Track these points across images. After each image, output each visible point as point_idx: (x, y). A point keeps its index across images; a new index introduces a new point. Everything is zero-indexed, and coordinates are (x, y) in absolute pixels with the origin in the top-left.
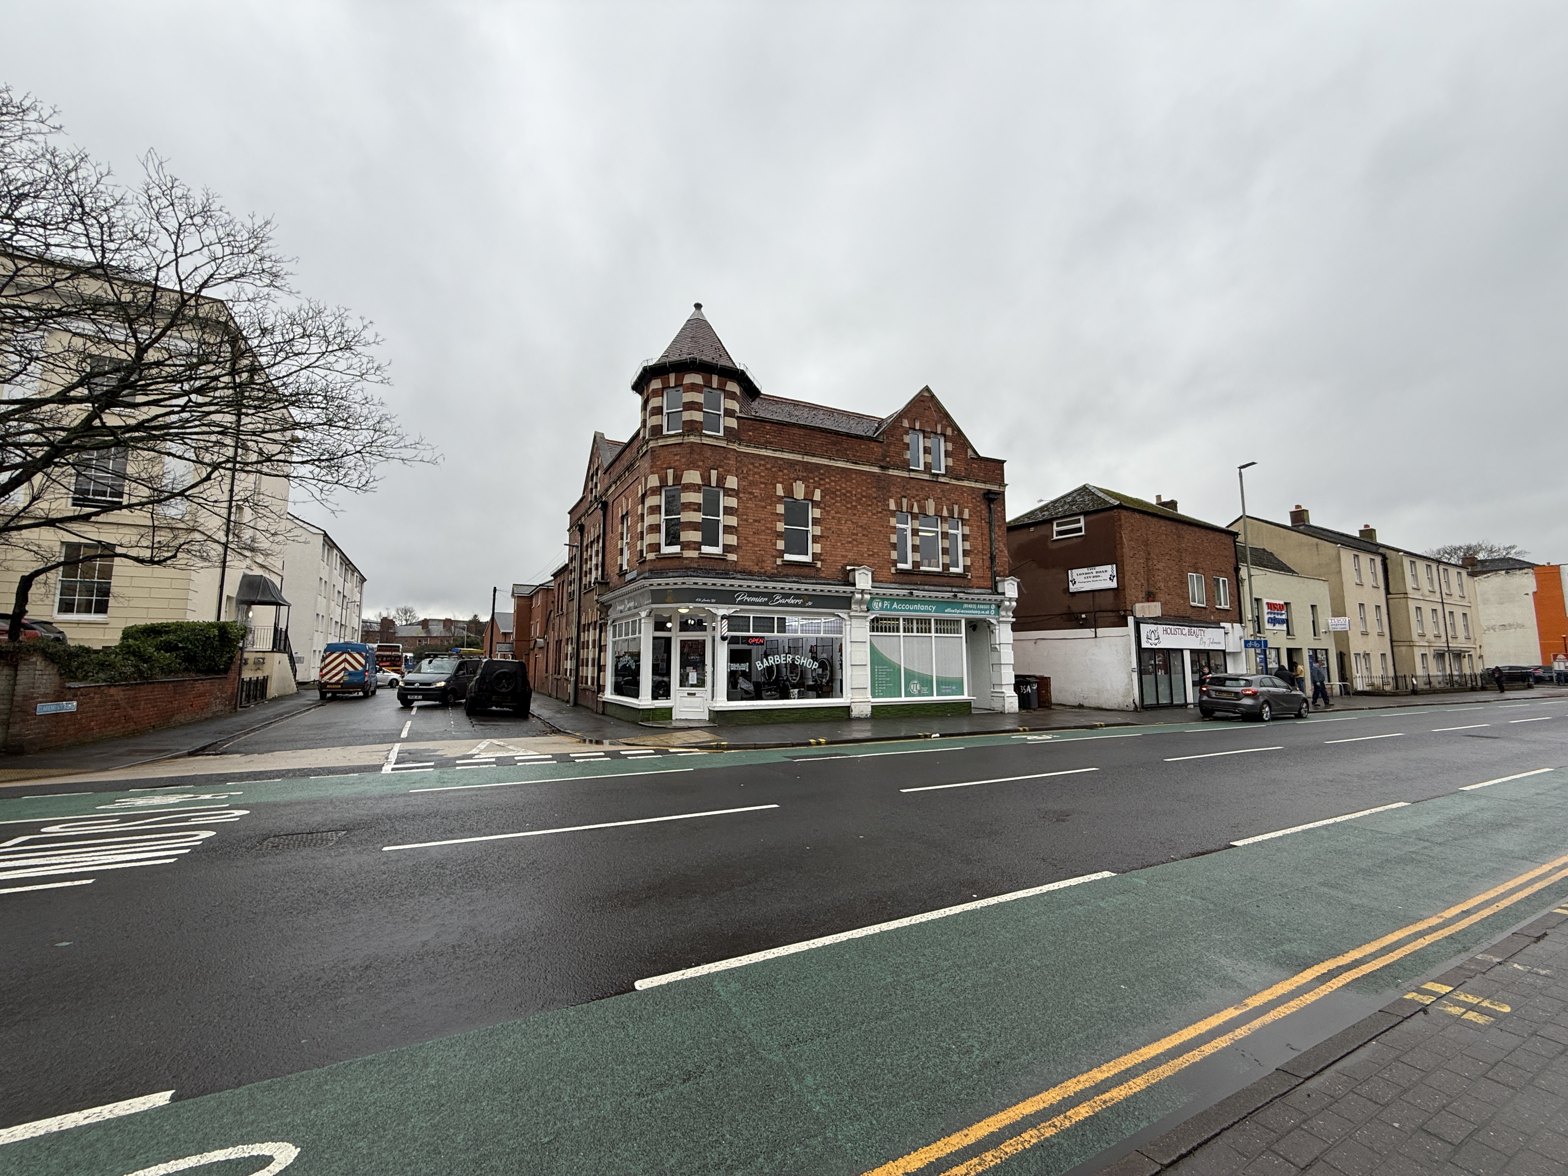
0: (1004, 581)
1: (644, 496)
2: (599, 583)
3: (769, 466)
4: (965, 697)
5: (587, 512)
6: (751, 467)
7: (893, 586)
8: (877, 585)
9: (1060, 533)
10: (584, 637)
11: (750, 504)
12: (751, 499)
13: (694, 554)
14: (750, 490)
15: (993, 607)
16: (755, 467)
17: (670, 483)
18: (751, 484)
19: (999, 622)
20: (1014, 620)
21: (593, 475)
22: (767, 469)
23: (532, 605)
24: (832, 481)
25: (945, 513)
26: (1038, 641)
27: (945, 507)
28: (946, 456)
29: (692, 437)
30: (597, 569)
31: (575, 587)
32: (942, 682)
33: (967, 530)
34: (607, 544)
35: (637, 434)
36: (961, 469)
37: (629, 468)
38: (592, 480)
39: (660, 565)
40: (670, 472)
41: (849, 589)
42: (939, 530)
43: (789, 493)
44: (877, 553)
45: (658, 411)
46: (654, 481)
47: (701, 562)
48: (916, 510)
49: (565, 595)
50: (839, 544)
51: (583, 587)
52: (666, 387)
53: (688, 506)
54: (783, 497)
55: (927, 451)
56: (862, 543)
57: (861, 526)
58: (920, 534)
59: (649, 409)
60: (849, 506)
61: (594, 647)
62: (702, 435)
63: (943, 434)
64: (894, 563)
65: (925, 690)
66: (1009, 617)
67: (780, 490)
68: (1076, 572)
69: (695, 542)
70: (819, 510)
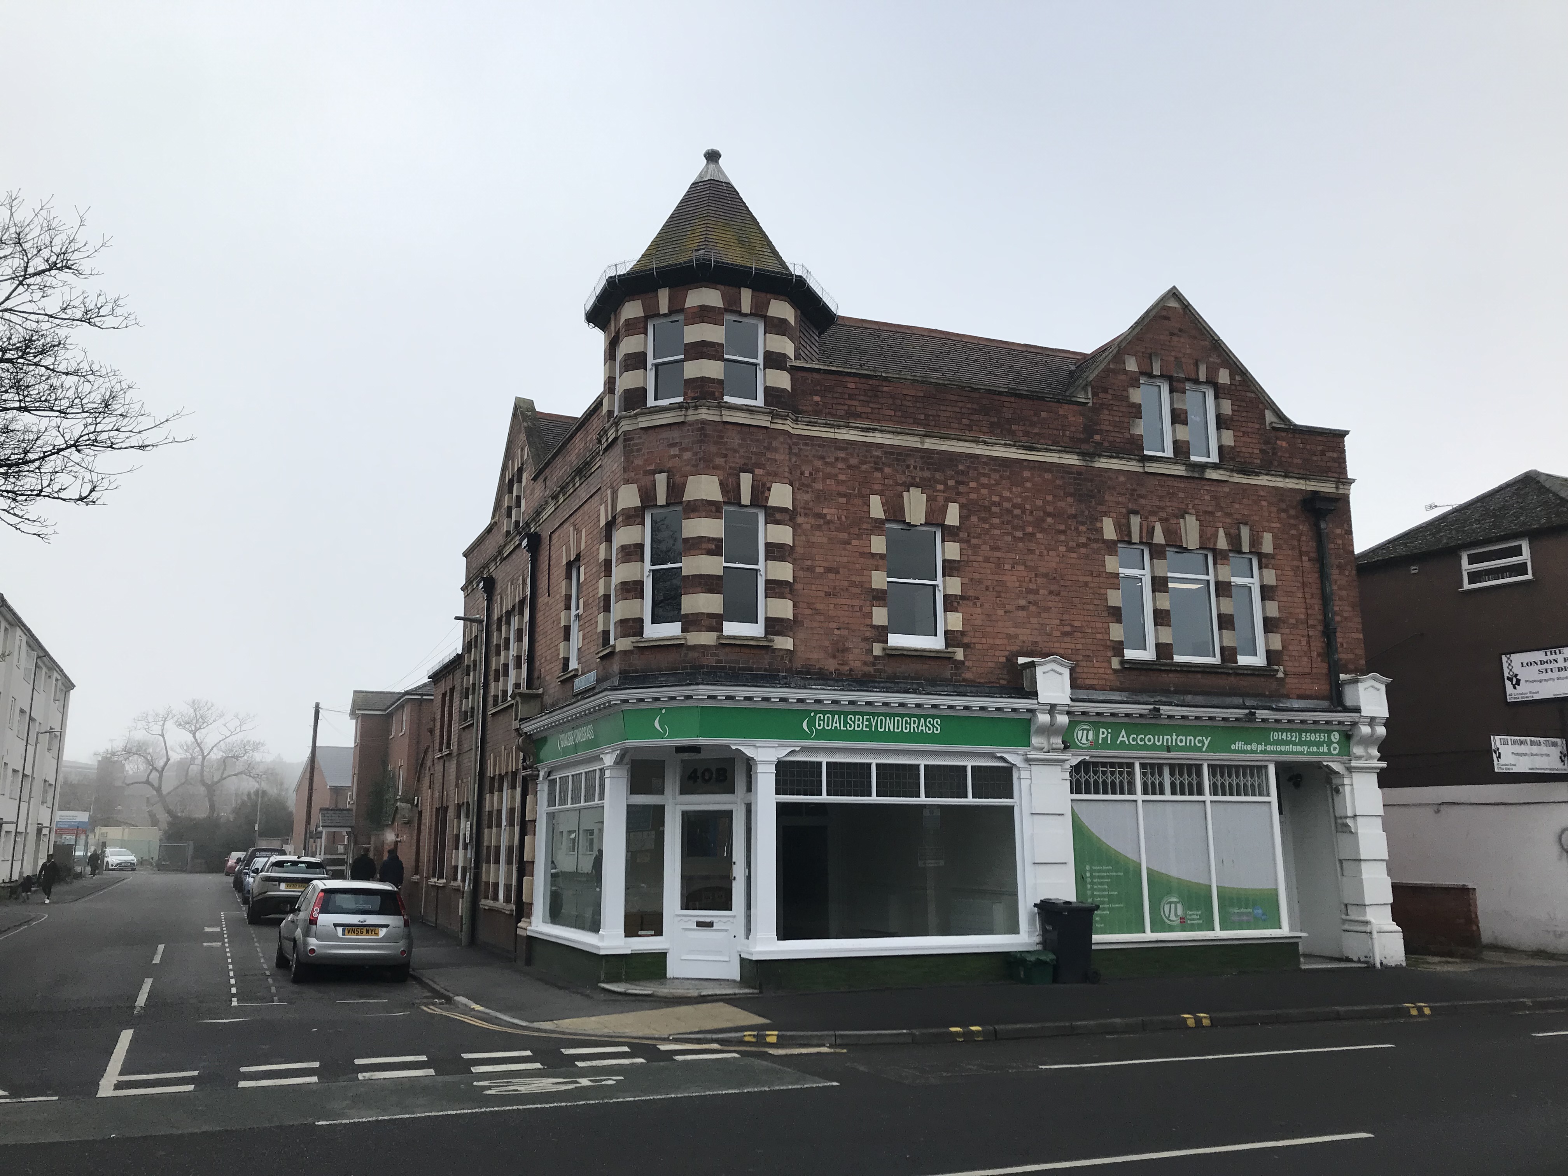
0: (1356, 681)
1: (610, 526)
2: (522, 695)
3: (853, 461)
4: (1285, 931)
5: (500, 552)
6: (819, 464)
7: (1116, 696)
8: (1082, 694)
9: (1474, 577)
10: (491, 802)
11: (819, 538)
12: (819, 527)
13: (707, 638)
14: (816, 510)
15: (1335, 737)
16: (827, 463)
17: (661, 499)
18: (822, 497)
19: (1350, 770)
20: (1384, 764)
21: (511, 482)
22: (850, 467)
23: (389, 732)
24: (984, 486)
25: (1222, 543)
26: (1442, 808)
27: (1221, 532)
28: (1219, 427)
29: (704, 410)
30: (518, 666)
31: (474, 701)
32: (1229, 899)
33: (1270, 577)
34: (540, 616)
35: (598, 404)
36: (1253, 450)
37: (583, 471)
38: (511, 491)
39: (638, 662)
40: (661, 479)
41: (1023, 704)
42: (1211, 578)
43: (895, 512)
44: (1080, 629)
45: (637, 361)
46: (629, 497)
47: (722, 655)
48: (1159, 538)
49: (455, 717)
50: (1000, 612)
51: (490, 700)
52: (651, 314)
53: (697, 545)
54: (882, 522)
55: (1179, 417)
56: (1048, 609)
57: (1045, 576)
58: (1170, 585)
59: (620, 355)
60: (1019, 534)
61: (511, 824)
62: (723, 406)
63: (1212, 382)
64: (1118, 648)
65: (1194, 916)
66: (1370, 757)
67: (876, 508)
68: (1517, 659)
69: (710, 616)
70: (957, 545)
